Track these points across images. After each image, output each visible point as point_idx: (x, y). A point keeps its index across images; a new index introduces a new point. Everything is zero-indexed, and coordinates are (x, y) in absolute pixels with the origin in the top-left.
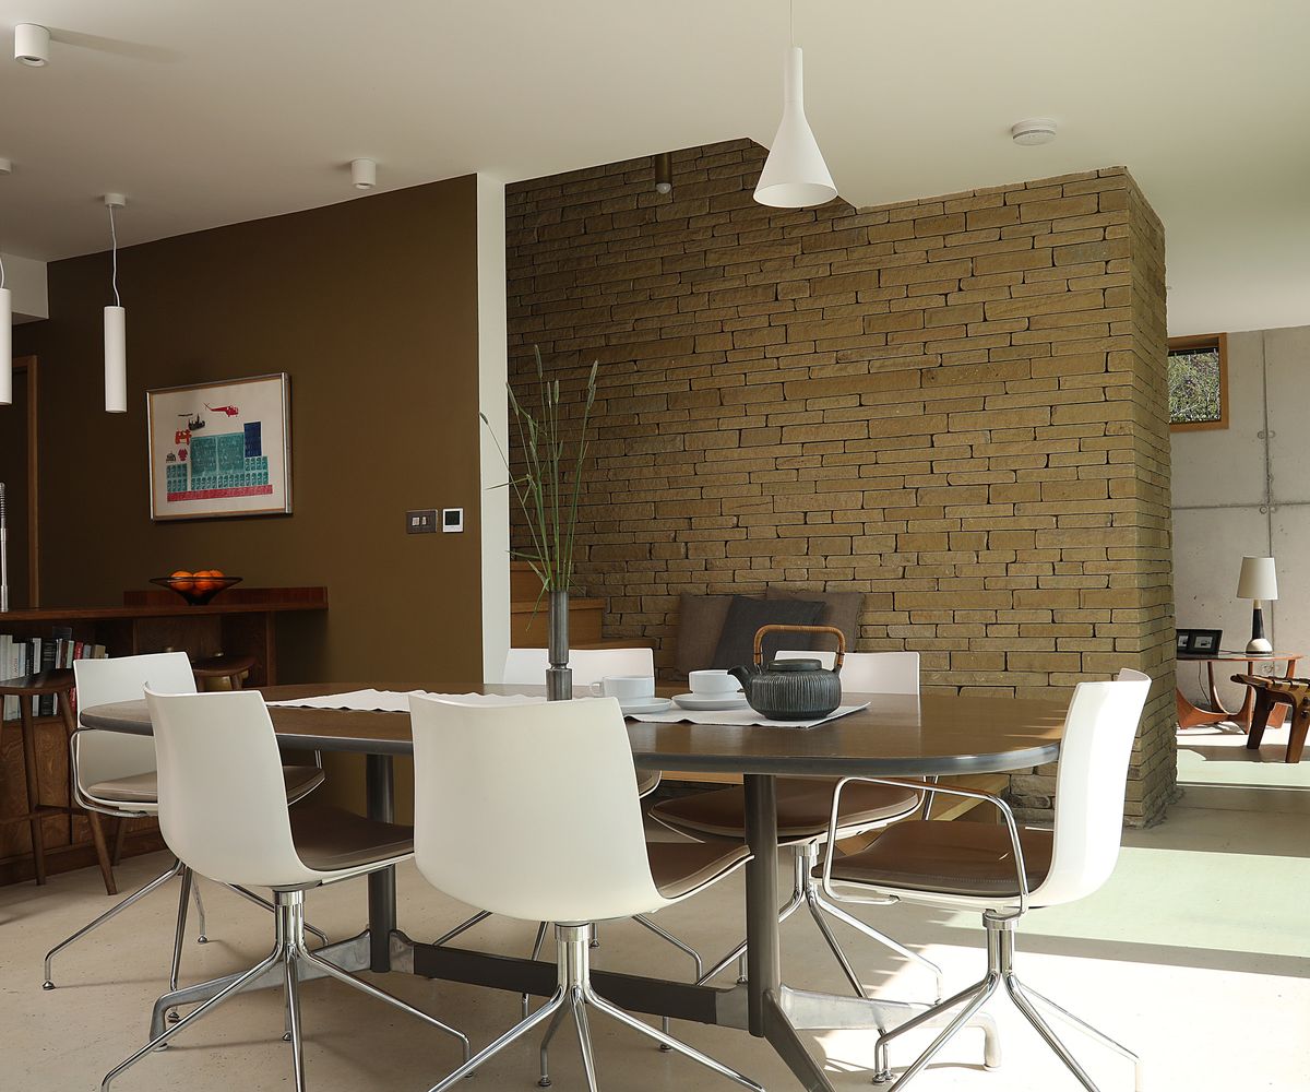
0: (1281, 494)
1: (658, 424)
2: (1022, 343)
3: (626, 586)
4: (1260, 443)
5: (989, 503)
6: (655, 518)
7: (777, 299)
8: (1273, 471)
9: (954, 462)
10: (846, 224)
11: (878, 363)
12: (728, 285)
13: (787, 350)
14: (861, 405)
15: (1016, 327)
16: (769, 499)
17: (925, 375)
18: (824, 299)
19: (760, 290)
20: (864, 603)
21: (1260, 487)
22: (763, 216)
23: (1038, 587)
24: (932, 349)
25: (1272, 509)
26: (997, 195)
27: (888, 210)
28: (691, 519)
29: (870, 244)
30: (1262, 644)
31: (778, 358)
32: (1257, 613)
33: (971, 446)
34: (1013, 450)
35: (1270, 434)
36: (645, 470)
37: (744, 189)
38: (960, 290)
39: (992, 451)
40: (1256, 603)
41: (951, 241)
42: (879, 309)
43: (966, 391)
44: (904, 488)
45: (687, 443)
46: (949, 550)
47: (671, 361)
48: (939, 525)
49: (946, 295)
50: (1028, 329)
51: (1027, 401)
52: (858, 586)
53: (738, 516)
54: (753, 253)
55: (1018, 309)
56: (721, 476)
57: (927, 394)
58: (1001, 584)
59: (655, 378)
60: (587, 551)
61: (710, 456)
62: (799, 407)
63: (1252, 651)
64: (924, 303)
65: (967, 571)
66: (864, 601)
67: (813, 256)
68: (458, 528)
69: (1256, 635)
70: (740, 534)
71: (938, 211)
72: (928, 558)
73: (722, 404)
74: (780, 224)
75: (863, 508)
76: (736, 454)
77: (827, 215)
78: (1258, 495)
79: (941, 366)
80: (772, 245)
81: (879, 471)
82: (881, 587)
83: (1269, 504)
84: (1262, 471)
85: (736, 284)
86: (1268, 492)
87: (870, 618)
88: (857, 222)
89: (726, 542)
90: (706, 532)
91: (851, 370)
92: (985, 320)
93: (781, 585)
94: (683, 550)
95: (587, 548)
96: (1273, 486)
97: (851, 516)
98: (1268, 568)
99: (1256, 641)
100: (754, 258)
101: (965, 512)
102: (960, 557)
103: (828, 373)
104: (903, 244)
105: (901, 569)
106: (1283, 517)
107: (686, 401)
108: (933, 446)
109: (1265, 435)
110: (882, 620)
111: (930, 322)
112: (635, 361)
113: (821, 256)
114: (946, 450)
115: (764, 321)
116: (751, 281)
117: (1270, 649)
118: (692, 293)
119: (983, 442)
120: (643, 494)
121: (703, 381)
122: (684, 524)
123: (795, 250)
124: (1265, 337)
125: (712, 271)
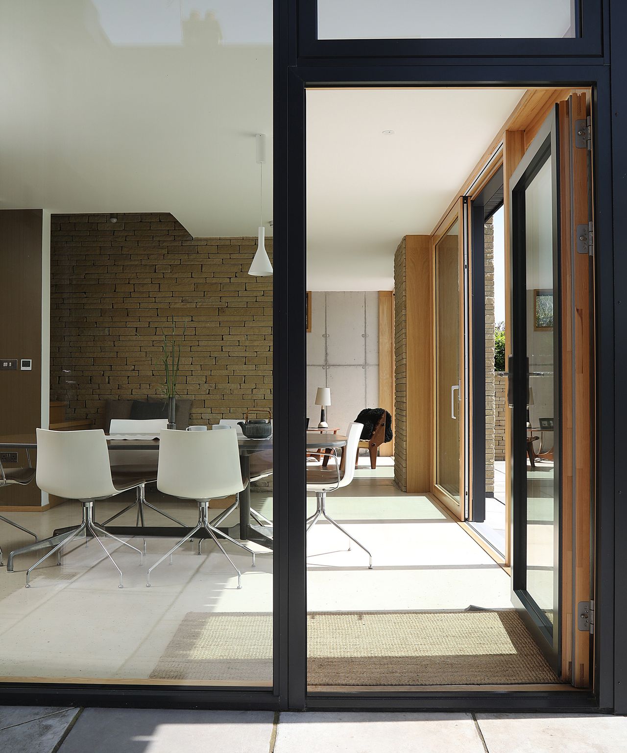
0: (331, 361)
1: (96, 322)
2: (260, 301)
3: (78, 395)
4: (324, 339)
5: (245, 364)
6: (93, 365)
7: (155, 272)
8: (328, 351)
9: (232, 347)
10: (188, 243)
11: (200, 304)
12: (133, 263)
13: (160, 295)
14: (192, 321)
15: (258, 294)
16: (150, 359)
17: (220, 310)
18: (177, 274)
19: (148, 267)
20: (192, 405)
21: (324, 358)
22: (150, 235)
23: (264, 399)
24: (224, 300)
25: (328, 367)
26: (253, 240)
27: (206, 240)
28: (111, 366)
29: (198, 253)
30: (324, 424)
31: (155, 298)
32: (322, 411)
33: (239, 341)
34: (256, 343)
35: (327, 336)
36: (89, 343)
37: (141, 221)
38: (236, 277)
39: (247, 343)
40: (322, 406)
41: (233, 256)
42: (201, 281)
43: (237, 318)
44: (210, 356)
45: (110, 332)
46: (228, 383)
47: (103, 294)
48: (225, 372)
49: (230, 278)
50: (263, 295)
51: (262, 324)
52: (189, 397)
53: (134, 366)
54: (145, 251)
55: (259, 287)
56: (127, 347)
57: (221, 318)
58: (250, 397)
59: (95, 301)
60: (58, 379)
61: (122, 338)
62: (165, 319)
63: (320, 427)
64: (221, 280)
65: (236, 392)
66: (192, 404)
67: (173, 255)
68: (30, 368)
69: (322, 420)
70: (135, 374)
71: (228, 243)
72: (220, 386)
73: (128, 315)
74: (158, 239)
75: (192, 364)
76: (134, 338)
77: (180, 238)
78: (322, 362)
79: (227, 307)
80: (154, 248)
81: (199, 349)
82: (199, 397)
83: (326, 365)
84: (324, 352)
85: (136, 263)
86: (326, 360)
87: (194, 411)
88: (193, 243)
89: (128, 377)
90: (119, 372)
91: (188, 306)
92: (246, 290)
93: (155, 396)
94: (107, 380)
95: (58, 377)
96: (328, 358)
97: (186, 368)
98: (327, 392)
99: (322, 423)
100: (145, 253)
101: (236, 367)
102: (233, 386)
103: (178, 306)
104: (212, 255)
105: (208, 390)
106: (331, 370)
107: (111, 313)
108: (223, 340)
109: (325, 336)
110: (199, 412)
111: (223, 289)
112: (85, 293)
113: (177, 255)
114: (228, 342)
115: (149, 281)
116: (143, 263)
117: (327, 426)
118: (115, 265)
119: (244, 339)
120: (88, 354)
121: (119, 304)
122: (108, 368)
123: (165, 251)
124: (326, 294)
125: (125, 256)
